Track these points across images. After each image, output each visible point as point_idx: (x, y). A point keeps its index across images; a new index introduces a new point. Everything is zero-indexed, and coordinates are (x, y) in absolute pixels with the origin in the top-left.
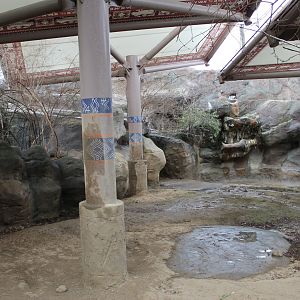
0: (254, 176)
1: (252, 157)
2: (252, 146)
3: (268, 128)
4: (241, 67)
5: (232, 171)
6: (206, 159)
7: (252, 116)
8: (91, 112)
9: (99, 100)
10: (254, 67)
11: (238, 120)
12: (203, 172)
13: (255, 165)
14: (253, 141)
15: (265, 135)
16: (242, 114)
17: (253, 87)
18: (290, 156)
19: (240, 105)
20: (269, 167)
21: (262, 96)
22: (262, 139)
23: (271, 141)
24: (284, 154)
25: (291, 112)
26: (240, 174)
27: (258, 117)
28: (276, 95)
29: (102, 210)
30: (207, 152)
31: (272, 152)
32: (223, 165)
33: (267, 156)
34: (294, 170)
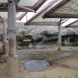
0: (31, 48)
1: (30, 44)
2: (30, 41)
3: (34, 37)
4: (30, 22)
5: (25, 47)
6: (19, 45)
7: (30, 34)
8: (11, 33)
9: (13, 30)
10: (33, 22)
11: (27, 35)
12: (18, 48)
13: (31, 46)
14: (30, 40)
15: (33, 39)
16: (28, 33)
17: (30, 27)
18: (39, 44)
19: (27, 31)
20: (34, 46)
21: (32, 29)
22: (32, 39)
23: (35, 40)
24: (38, 43)
25: (39, 33)
26: (27, 48)
27: (31, 34)
28: (35, 29)
29: (14, 57)
30: (19, 43)
31: (35, 43)
32: (23, 46)
33: (34, 44)
34: (40, 47)
